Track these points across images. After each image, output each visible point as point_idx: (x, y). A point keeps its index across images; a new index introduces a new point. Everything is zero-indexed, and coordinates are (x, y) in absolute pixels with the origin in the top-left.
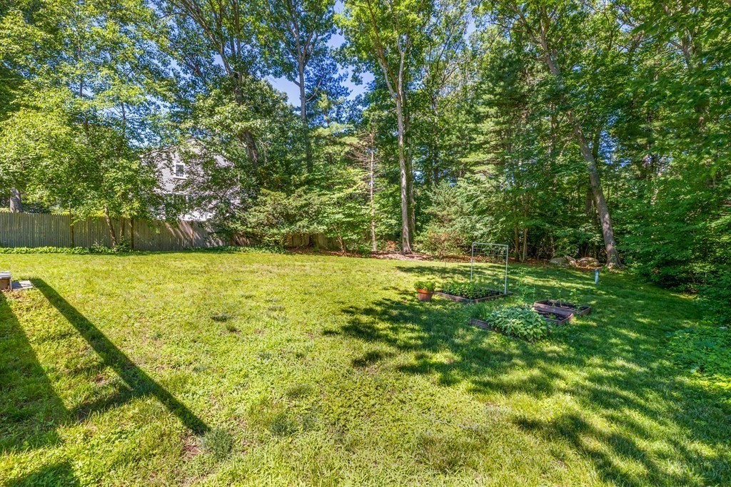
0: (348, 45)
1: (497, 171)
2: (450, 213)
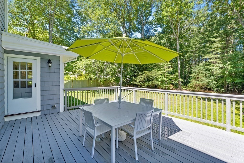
1: (221, 61)
2: (201, 76)
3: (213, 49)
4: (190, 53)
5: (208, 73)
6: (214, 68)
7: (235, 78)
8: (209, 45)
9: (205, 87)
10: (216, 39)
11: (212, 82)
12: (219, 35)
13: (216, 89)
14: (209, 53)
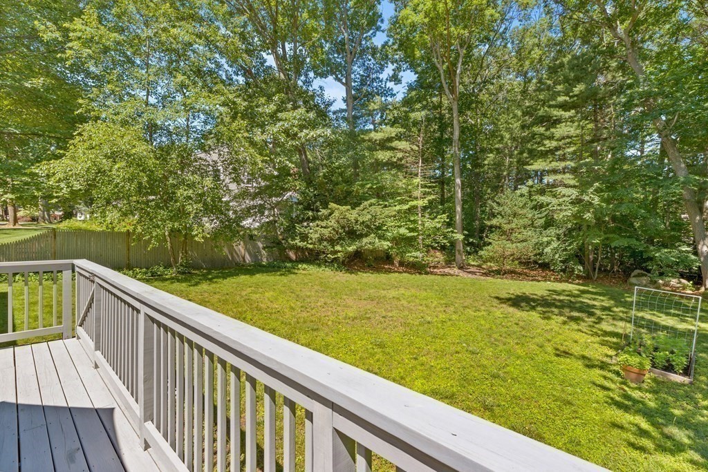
0: (390, 43)
1: (577, 182)
2: (519, 227)
3: (554, 144)
4: (497, 154)
5: (540, 216)
6: (554, 201)
7: (614, 232)
8: (544, 129)
9: (530, 259)
10: (563, 113)
11: (549, 243)
12: (572, 100)
13: (560, 266)
14: (544, 155)
